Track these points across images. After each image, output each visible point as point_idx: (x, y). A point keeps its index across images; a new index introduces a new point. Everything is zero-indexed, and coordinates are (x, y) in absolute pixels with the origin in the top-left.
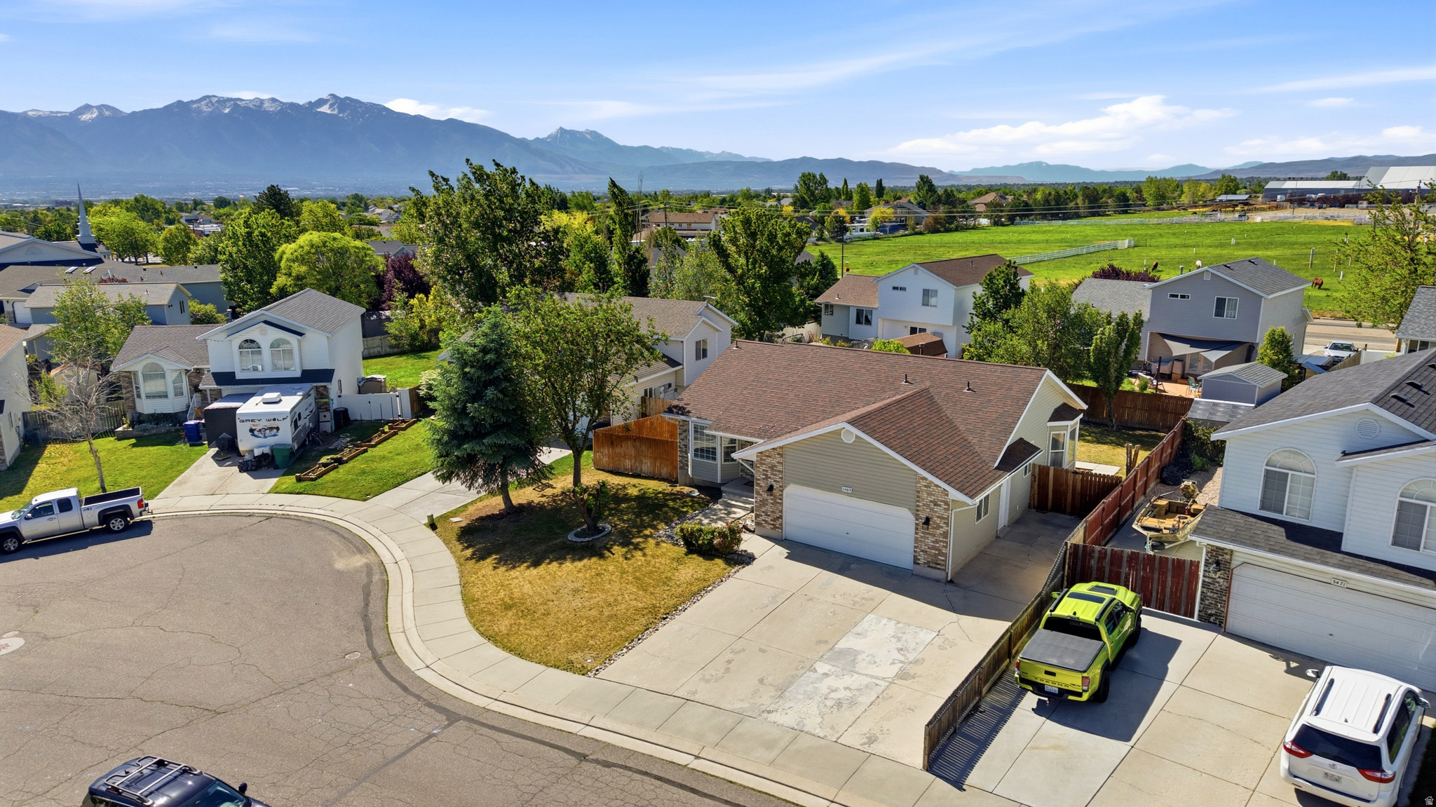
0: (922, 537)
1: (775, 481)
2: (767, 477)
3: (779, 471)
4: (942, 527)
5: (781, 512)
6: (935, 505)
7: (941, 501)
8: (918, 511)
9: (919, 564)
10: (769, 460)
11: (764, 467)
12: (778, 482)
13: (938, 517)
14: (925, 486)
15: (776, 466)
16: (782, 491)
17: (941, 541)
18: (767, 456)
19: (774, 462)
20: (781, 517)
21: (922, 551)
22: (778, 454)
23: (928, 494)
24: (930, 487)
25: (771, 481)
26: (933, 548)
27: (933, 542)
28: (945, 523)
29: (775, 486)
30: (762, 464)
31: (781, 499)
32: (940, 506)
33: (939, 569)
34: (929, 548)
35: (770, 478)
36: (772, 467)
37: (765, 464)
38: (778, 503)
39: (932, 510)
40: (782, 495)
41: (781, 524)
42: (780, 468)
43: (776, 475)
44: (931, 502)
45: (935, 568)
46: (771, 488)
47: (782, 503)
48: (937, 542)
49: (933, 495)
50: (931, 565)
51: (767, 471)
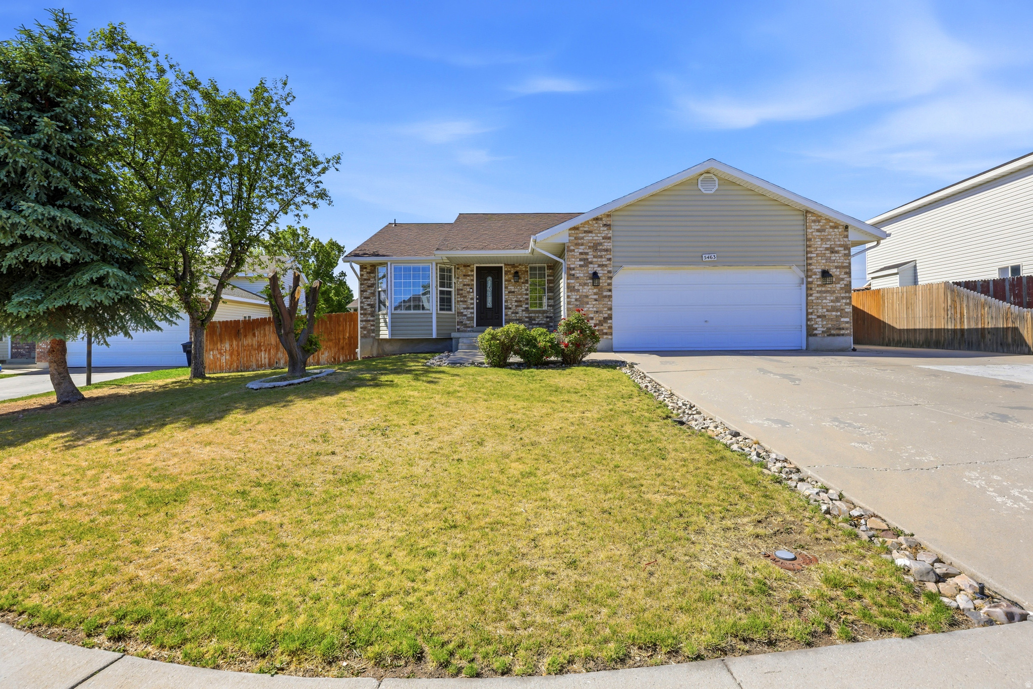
0: (818, 298)
1: (599, 266)
2: (586, 263)
3: (606, 250)
4: (843, 279)
5: (610, 309)
6: (832, 252)
7: (840, 246)
8: (810, 264)
9: (816, 335)
10: (589, 237)
11: (581, 249)
12: (606, 266)
13: (837, 267)
14: (818, 231)
15: (600, 244)
16: (611, 278)
17: (843, 298)
18: (585, 232)
19: (598, 238)
20: (610, 317)
21: (819, 317)
22: (605, 225)
23: (822, 239)
24: (824, 230)
25: (592, 268)
26: (834, 309)
27: (832, 301)
28: (846, 273)
29: (601, 273)
30: (577, 244)
31: (610, 290)
32: (837, 252)
33: (843, 335)
34: (828, 311)
35: (591, 263)
36: (595, 247)
37: (582, 245)
38: (605, 297)
39: (829, 259)
40: (610, 284)
41: (610, 328)
42: (607, 245)
43: (601, 257)
44: (827, 249)
45: (838, 335)
46: (595, 276)
47: (610, 297)
48: (837, 300)
49: (829, 240)
50: (833, 332)
51: (587, 254)
